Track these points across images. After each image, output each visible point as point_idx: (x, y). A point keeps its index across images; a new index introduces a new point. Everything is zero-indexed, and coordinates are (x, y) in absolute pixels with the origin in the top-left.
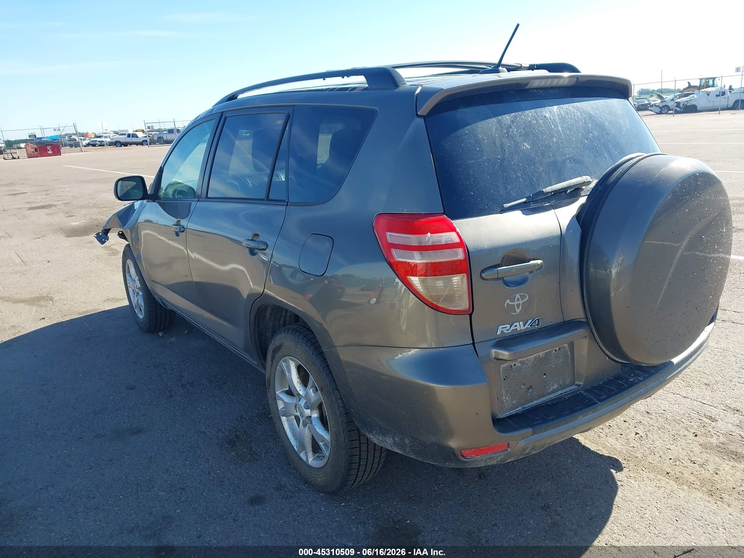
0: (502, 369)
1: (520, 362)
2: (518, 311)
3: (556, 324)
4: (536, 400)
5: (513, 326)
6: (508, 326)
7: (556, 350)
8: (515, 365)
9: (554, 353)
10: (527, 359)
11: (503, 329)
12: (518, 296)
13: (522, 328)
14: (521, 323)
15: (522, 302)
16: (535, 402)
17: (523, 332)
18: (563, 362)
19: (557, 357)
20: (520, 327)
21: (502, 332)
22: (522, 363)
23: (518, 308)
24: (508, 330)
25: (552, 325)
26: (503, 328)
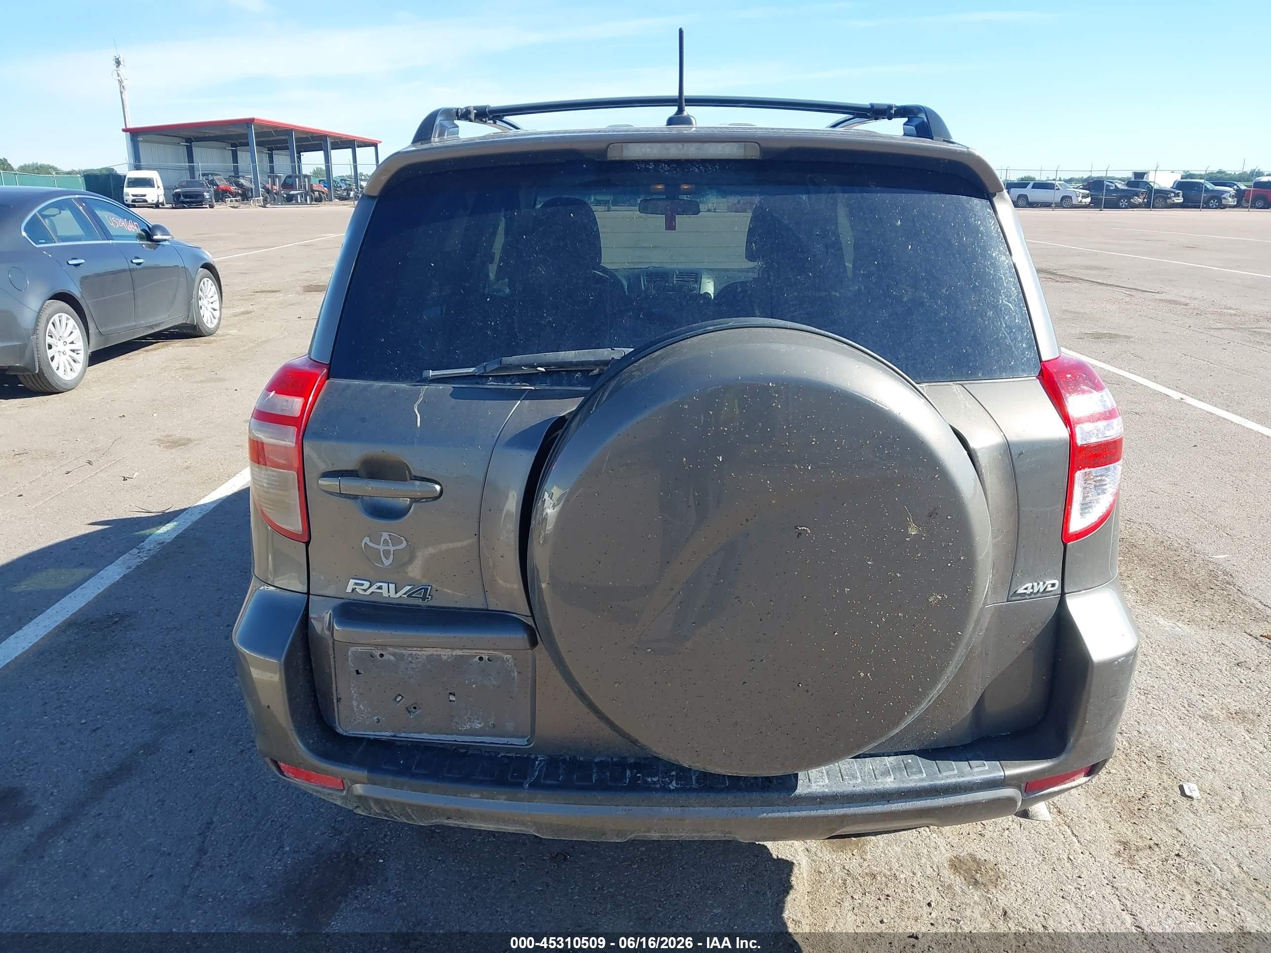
0: (353, 654)
1: (394, 655)
2: (387, 562)
3: (467, 609)
4: (427, 733)
5: (375, 587)
6: (367, 584)
7: (481, 659)
8: (382, 655)
9: (476, 662)
10: (411, 655)
11: (356, 587)
12: (385, 536)
13: (392, 594)
14: (392, 586)
15: (395, 548)
16: (425, 736)
17: (396, 602)
18: (498, 687)
19: (483, 671)
20: (388, 592)
21: (353, 590)
22: (400, 657)
23: (387, 558)
24: (365, 590)
25: (455, 608)
26: (356, 584)
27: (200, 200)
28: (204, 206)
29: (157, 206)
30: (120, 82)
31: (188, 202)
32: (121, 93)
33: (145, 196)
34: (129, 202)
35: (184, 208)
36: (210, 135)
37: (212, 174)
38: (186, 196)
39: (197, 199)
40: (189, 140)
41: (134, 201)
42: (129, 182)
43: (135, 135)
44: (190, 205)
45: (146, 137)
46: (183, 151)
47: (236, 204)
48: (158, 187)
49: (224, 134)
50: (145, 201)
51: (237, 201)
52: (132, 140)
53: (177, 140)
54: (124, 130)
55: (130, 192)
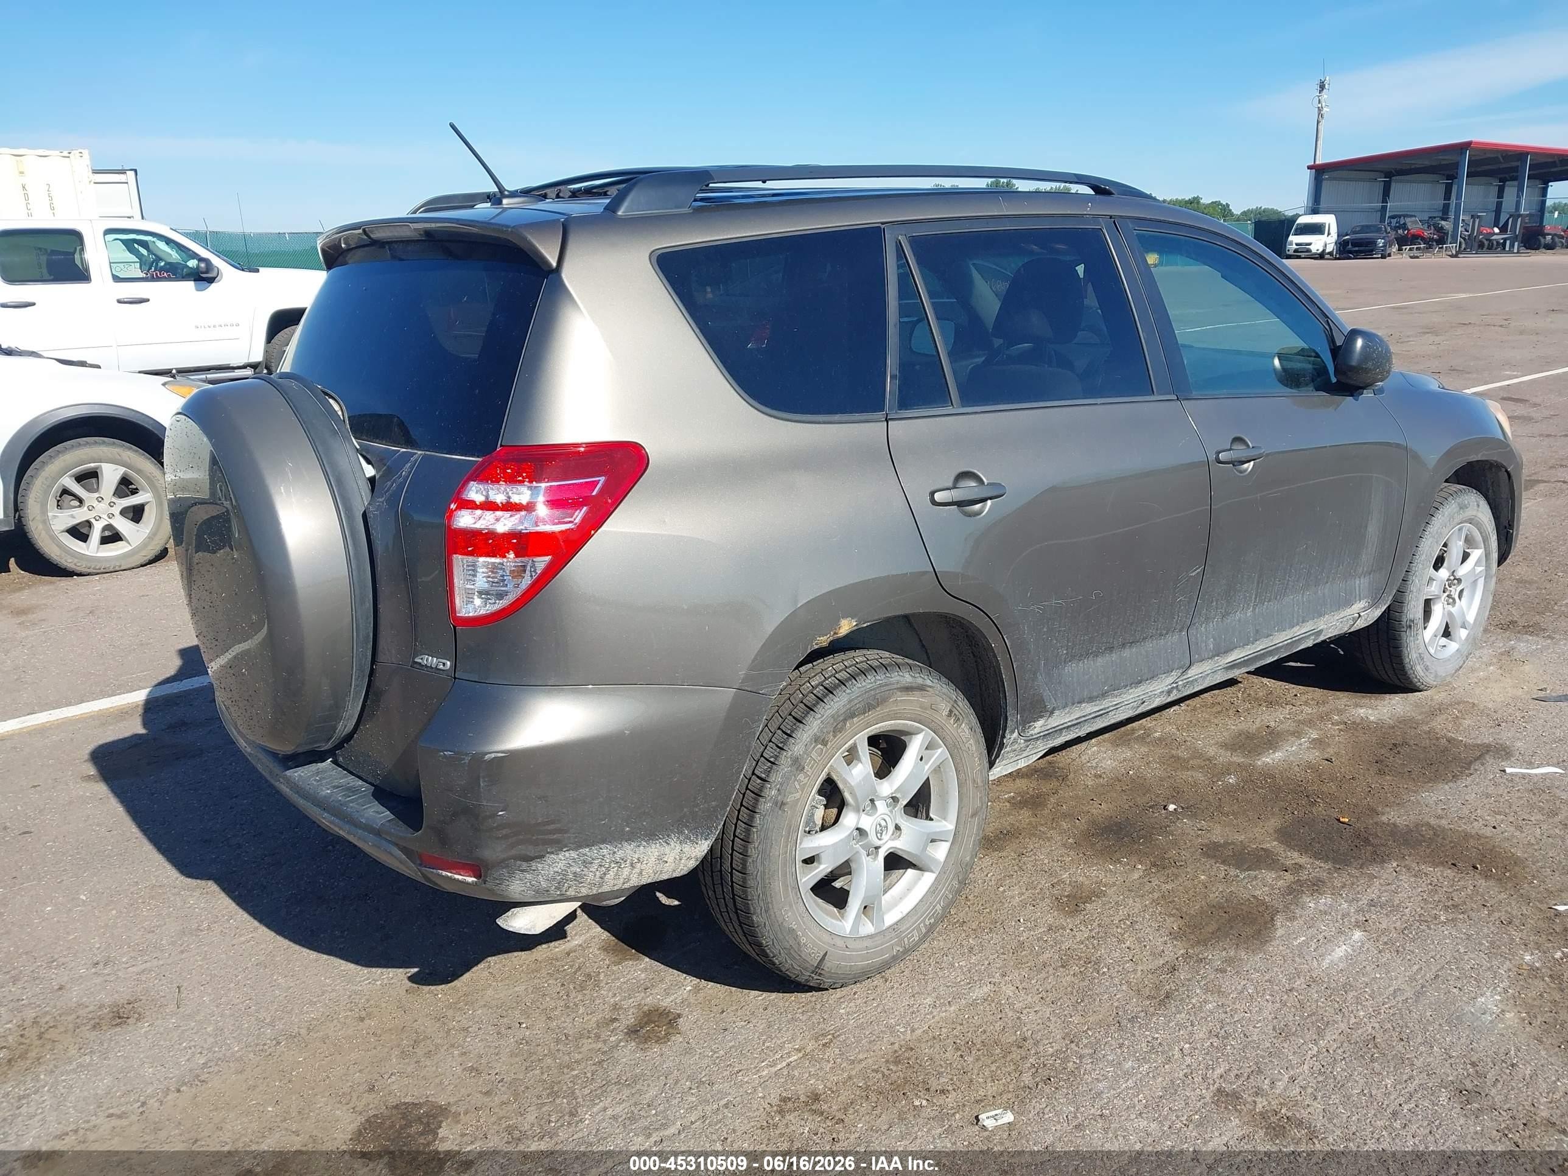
27: (1371, 248)
28: (1375, 256)
29: (1321, 256)
30: (1320, 110)
31: (1356, 252)
32: (1318, 122)
33: (1310, 244)
34: (1291, 253)
35: (1350, 258)
36: (1417, 166)
37: (1405, 216)
38: (1355, 244)
39: (1367, 248)
40: (1389, 175)
41: (1296, 251)
42: (1296, 230)
43: (1320, 172)
44: (1356, 255)
45: (1336, 174)
46: (1378, 188)
47: (1415, 253)
48: (1329, 234)
49: (1434, 164)
50: (1309, 251)
51: (1418, 249)
52: (1315, 178)
53: (1372, 175)
54: (1309, 168)
55: (1295, 239)
